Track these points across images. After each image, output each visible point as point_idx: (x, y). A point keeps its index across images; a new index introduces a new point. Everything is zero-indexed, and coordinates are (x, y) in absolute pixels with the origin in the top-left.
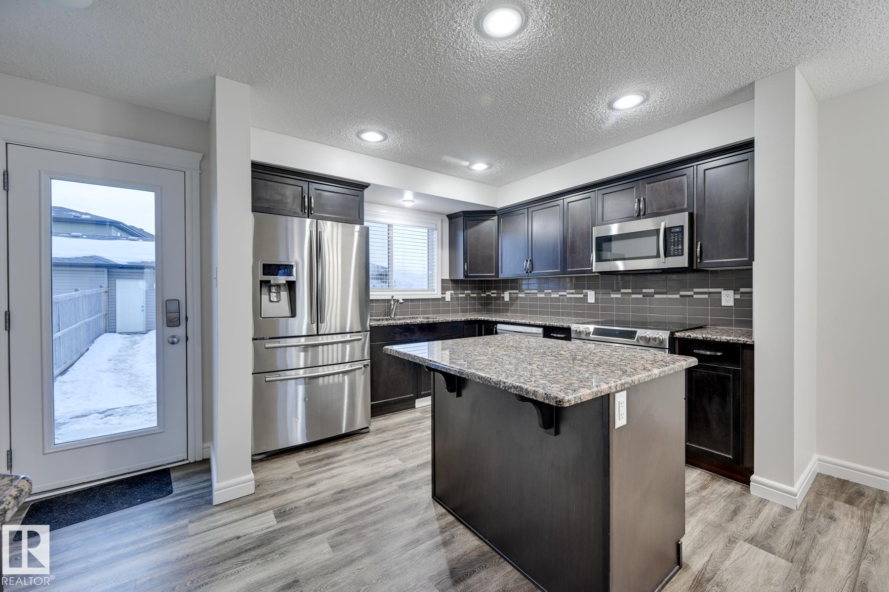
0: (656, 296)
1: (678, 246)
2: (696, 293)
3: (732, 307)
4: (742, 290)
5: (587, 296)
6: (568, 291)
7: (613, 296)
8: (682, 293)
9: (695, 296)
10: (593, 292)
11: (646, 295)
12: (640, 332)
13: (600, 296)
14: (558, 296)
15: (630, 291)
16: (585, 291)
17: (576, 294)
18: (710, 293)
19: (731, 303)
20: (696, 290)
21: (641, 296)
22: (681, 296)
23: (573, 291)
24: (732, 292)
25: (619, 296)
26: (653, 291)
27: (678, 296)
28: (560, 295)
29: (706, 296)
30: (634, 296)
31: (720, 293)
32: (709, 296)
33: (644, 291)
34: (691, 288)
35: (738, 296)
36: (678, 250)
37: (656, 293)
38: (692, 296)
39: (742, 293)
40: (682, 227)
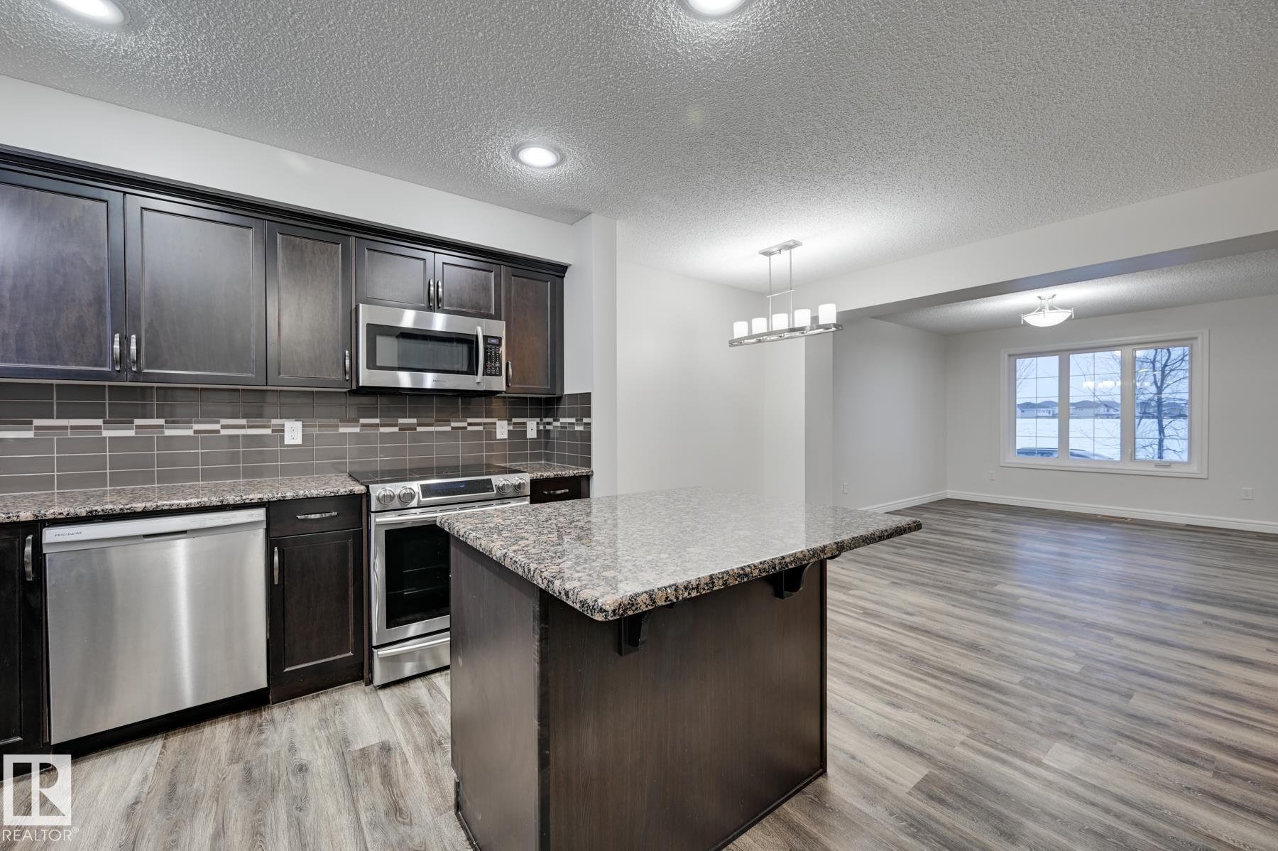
0: (419, 429)
1: (495, 362)
2: (470, 424)
3: (505, 439)
4: (515, 420)
5: (283, 431)
6: (224, 421)
7: (342, 430)
8: (454, 424)
9: (470, 428)
10: (299, 424)
11: (404, 428)
12: (498, 480)
13: (315, 431)
14: (190, 433)
15: (377, 421)
16: (274, 421)
17: (250, 427)
18: (485, 424)
19: (506, 436)
20: (470, 420)
21: (396, 429)
22: (453, 428)
23: (243, 422)
24: (506, 422)
25: (357, 430)
26: (414, 421)
27: (448, 429)
28: (196, 432)
29: (481, 428)
30: (383, 430)
31: (495, 424)
32: (484, 428)
33: (401, 421)
34: (465, 417)
35: (511, 428)
36: (496, 368)
37: (420, 425)
38: (465, 428)
39: (514, 424)
40: (500, 339)
